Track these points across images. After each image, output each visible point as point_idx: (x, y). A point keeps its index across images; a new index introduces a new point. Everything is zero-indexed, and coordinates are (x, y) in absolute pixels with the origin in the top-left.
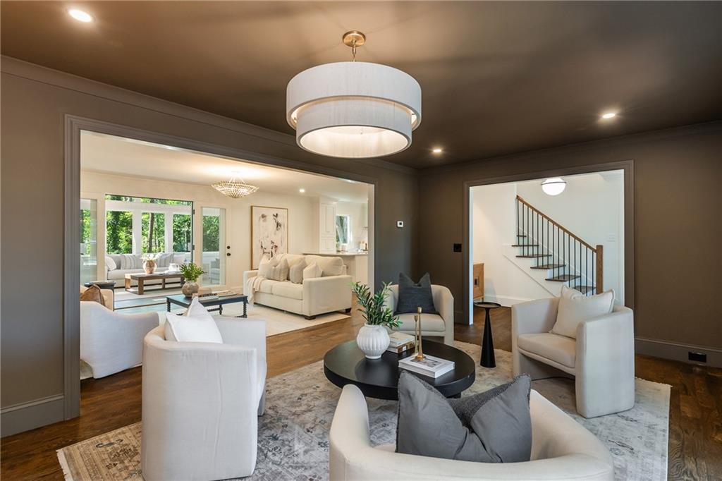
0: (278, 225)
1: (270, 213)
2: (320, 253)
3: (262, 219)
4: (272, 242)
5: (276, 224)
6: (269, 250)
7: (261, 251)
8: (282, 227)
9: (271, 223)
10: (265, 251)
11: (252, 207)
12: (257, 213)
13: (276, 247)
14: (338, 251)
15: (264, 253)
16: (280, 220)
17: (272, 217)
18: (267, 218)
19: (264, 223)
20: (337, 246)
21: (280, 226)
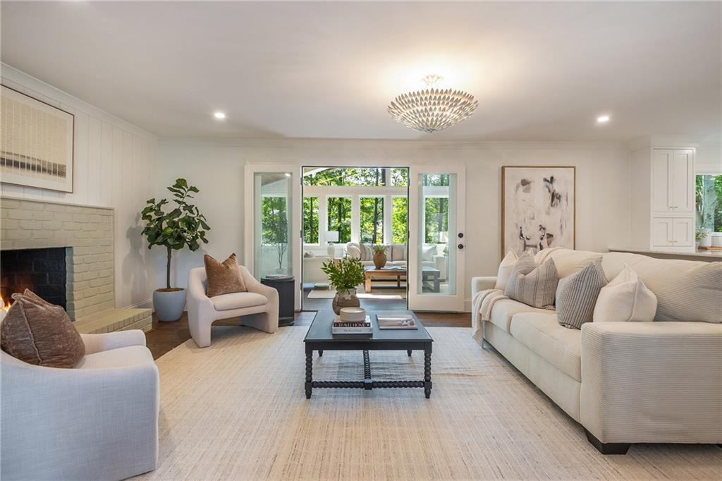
0: (555, 197)
1: (537, 178)
2: (653, 249)
3: (521, 188)
4: (542, 228)
5: (549, 195)
6: (535, 240)
7: (520, 243)
8: (563, 199)
9: (539, 195)
10: (528, 243)
11: (503, 168)
12: (513, 178)
13: (550, 236)
14: (701, 248)
15: (526, 246)
16: (557, 187)
17: (543, 183)
18: (532, 184)
19: (527, 194)
20: (698, 237)
21: (559, 198)
